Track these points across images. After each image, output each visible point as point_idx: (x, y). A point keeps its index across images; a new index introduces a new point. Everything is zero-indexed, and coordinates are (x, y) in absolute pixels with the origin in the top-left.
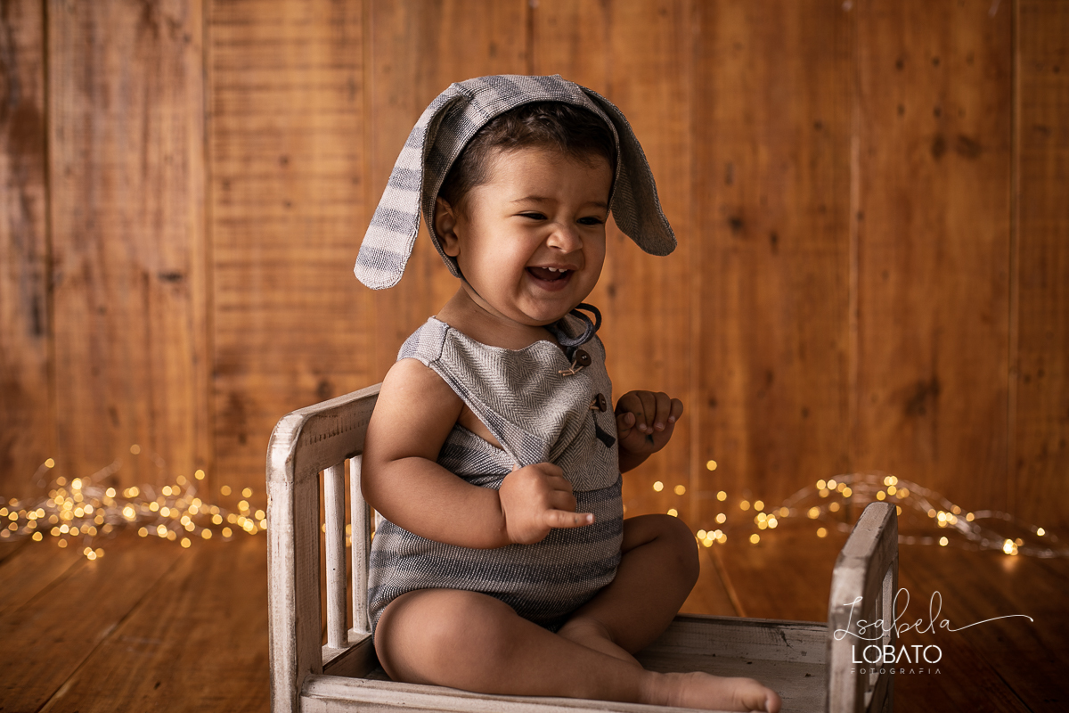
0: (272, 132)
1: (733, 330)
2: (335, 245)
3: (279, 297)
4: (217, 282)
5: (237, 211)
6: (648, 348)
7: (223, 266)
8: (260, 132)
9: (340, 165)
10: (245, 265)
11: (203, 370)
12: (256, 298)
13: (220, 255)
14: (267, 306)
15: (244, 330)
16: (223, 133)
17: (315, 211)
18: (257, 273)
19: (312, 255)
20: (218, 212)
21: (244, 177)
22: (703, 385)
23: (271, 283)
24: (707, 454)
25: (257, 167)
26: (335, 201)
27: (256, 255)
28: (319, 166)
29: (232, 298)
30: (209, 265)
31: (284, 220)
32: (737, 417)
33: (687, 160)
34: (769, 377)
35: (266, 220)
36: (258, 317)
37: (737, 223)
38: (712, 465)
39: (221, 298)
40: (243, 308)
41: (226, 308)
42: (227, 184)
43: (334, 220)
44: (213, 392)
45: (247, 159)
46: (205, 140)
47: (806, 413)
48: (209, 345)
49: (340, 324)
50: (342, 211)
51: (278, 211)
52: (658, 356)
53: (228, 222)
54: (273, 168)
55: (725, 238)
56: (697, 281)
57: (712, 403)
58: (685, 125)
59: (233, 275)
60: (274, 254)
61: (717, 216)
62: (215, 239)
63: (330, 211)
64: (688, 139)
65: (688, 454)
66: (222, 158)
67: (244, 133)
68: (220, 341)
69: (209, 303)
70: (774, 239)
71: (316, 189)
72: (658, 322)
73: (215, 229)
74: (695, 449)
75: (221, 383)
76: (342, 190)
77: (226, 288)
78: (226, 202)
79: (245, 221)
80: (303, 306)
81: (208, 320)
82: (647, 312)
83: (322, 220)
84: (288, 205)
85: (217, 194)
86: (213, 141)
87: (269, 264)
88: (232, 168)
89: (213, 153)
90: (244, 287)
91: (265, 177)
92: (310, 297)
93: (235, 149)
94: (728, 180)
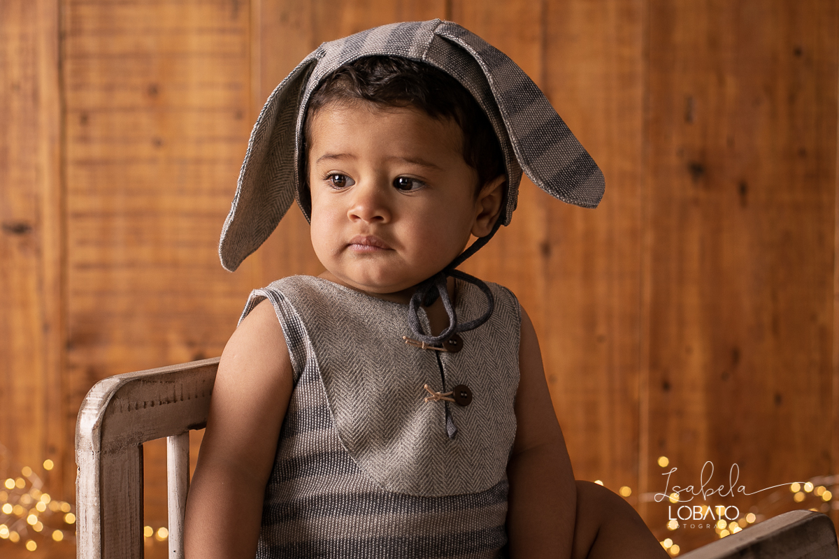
0: (140, 55)
1: (692, 299)
2: (213, 193)
3: (145, 253)
4: (73, 236)
5: (97, 151)
6: (590, 321)
7: (79, 215)
8: (124, 56)
9: (220, 96)
10: (107, 215)
11: (54, 341)
12: (118, 254)
13: (76, 203)
14: (131, 264)
15: (103, 293)
16: (81, 56)
17: (191, 151)
18: (120, 224)
19: (187, 203)
20: (75, 151)
21: (105, 110)
22: (655, 364)
23: (136, 236)
24: (659, 447)
25: (122, 98)
26: (214, 139)
27: (119, 202)
28: (196, 97)
29: (91, 254)
30: (63, 215)
31: (153, 161)
32: (696, 403)
33: (638, 92)
34: (735, 355)
35: (131, 161)
36: (121, 278)
37: (698, 170)
38: (663, 462)
39: (77, 254)
40: (104, 266)
41: (84, 266)
42: (84, 119)
43: (213, 162)
44: (67, 366)
45: (109, 88)
46: (60, 66)
47: (778, 399)
48: (63, 311)
49: (220, 287)
50: (223, 150)
51: (145, 150)
52: (601, 330)
53: (85, 163)
54: (138, 99)
55: (683, 187)
56: (649, 238)
57: (666, 386)
58: (636, 50)
59: (91, 227)
60: (140, 202)
61: (673, 160)
62: (71, 184)
63: (207, 151)
64: (640, 67)
65: (636, 448)
66: (78, 87)
67: (105, 56)
68: (76, 305)
69: (63, 261)
70: (743, 189)
71: (192, 124)
72: (601, 288)
73: (71, 171)
74: (645, 441)
75: (76, 357)
76: (222, 125)
77: (83, 243)
78: (84, 139)
79: (106, 162)
80: (175, 264)
81: (62, 279)
82: (588, 276)
83: (198, 161)
84: (158, 143)
85: (73, 129)
86: (69, 66)
87: (134, 214)
88: (92, 98)
89: (69, 80)
90: (104, 241)
91: (130, 109)
92: (183, 254)
93: (94, 76)
94: (688, 118)
